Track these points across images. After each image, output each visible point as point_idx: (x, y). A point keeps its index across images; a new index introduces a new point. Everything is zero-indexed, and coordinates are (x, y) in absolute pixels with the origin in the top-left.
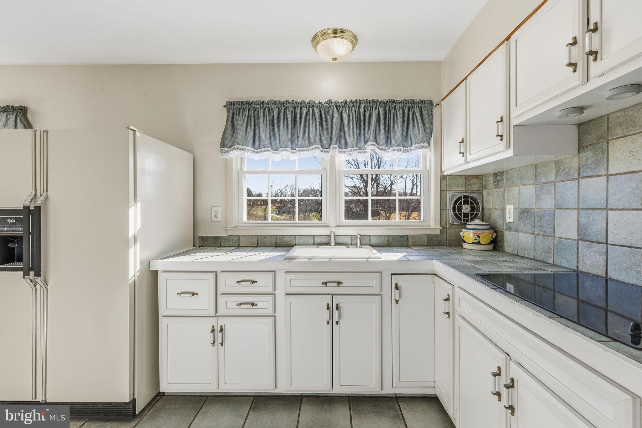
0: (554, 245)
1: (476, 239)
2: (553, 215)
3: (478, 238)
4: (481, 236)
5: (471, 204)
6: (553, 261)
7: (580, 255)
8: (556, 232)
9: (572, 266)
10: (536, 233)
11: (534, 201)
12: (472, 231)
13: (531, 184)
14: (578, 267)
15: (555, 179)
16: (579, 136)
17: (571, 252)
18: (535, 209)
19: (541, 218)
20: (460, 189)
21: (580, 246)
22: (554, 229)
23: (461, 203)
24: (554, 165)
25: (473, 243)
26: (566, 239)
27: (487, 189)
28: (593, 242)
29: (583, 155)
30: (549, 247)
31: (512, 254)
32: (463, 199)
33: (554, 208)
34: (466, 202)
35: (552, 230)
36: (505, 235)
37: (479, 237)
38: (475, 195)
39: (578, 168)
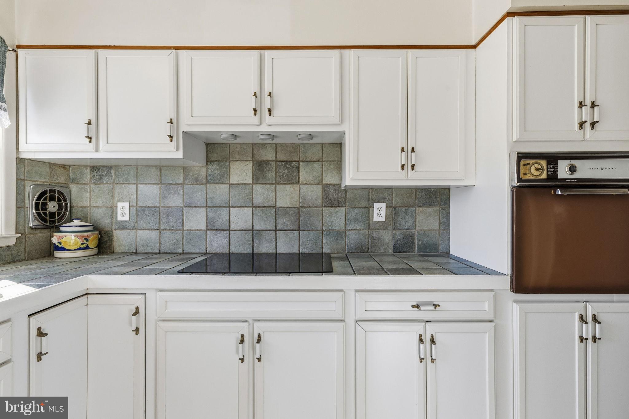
0: (183, 237)
1: (83, 244)
2: (182, 212)
3: (86, 242)
4: (90, 239)
5: (58, 201)
6: (182, 250)
7: (208, 240)
8: (185, 226)
9: (202, 250)
10: (162, 228)
11: (158, 199)
12: (73, 234)
13: (154, 184)
14: (207, 250)
15: (183, 182)
16: (207, 152)
17: (201, 240)
18: (160, 207)
19: (168, 215)
20: (43, 180)
21: (208, 234)
22: (183, 223)
23: (46, 199)
24: (182, 171)
25: (80, 249)
26: (195, 230)
27: (78, 184)
28: (220, 230)
29: (210, 166)
30: (178, 239)
31: (128, 253)
32: (49, 193)
33: (182, 206)
34: (52, 199)
35: (180, 225)
36: (115, 235)
37: (87, 240)
38: (61, 189)
39: (206, 176)
